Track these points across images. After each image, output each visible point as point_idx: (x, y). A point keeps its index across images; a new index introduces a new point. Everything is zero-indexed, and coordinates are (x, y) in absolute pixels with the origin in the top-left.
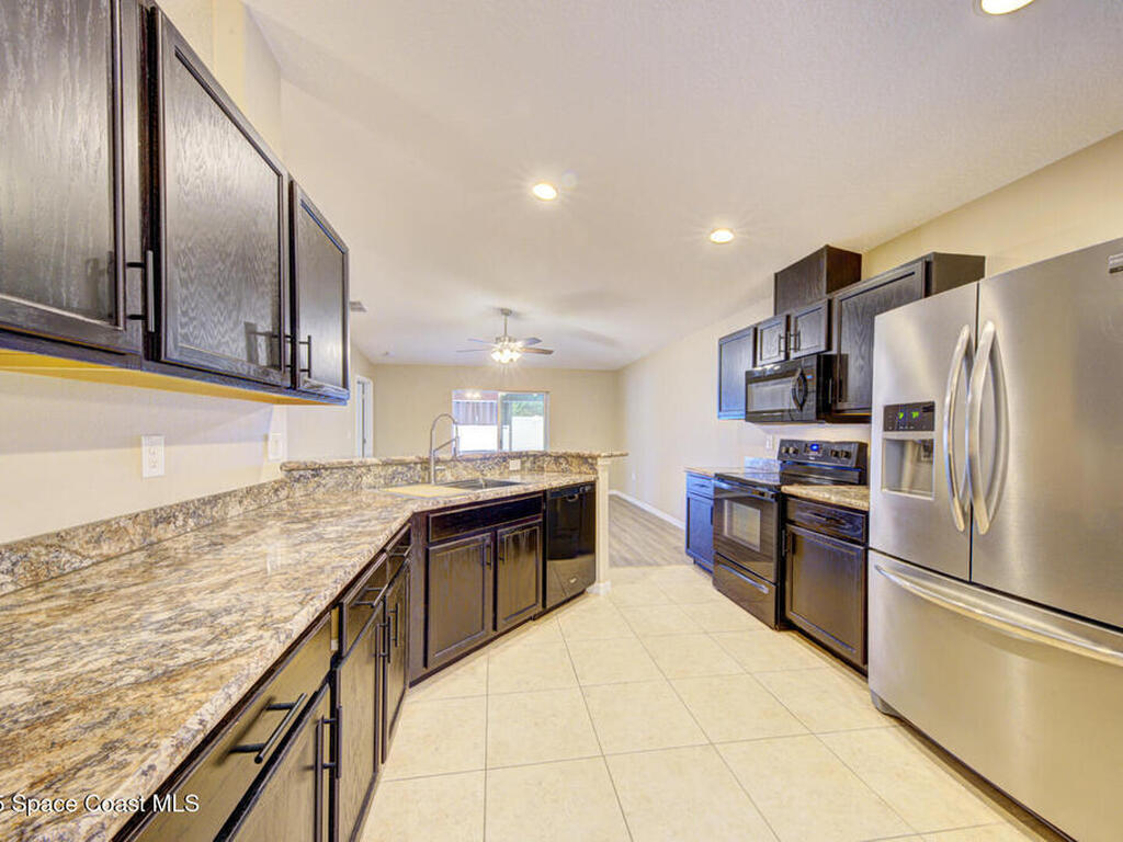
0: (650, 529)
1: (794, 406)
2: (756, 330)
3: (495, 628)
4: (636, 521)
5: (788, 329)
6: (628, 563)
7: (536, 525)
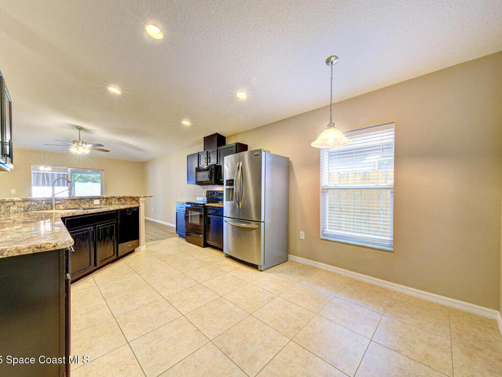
0: (161, 229)
1: (209, 180)
2: (199, 154)
3: (95, 265)
4: (154, 227)
5: (207, 156)
6: (152, 240)
7: (114, 223)
